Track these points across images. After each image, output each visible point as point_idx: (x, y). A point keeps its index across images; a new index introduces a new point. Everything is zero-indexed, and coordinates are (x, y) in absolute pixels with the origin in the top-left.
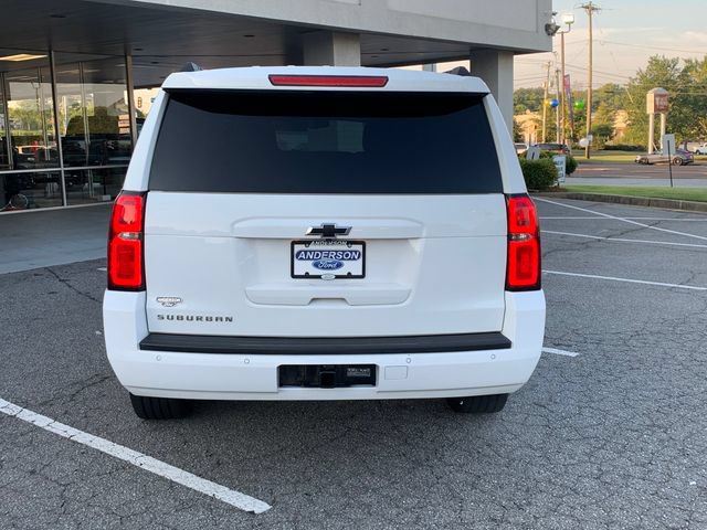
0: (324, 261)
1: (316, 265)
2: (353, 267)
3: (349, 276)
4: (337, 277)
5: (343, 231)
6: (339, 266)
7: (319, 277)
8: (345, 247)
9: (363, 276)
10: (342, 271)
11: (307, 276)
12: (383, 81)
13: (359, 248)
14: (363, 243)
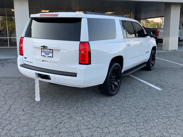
0: (46, 53)
1: (45, 54)
2: (51, 55)
3: (50, 57)
4: (48, 57)
5: (46, 47)
6: (49, 54)
7: (45, 56)
8: (49, 51)
9: (52, 57)
10: (49, 56)
11: (44, 56)
12: (57, 15)
13: (52, 51)
14: (52, 50)
